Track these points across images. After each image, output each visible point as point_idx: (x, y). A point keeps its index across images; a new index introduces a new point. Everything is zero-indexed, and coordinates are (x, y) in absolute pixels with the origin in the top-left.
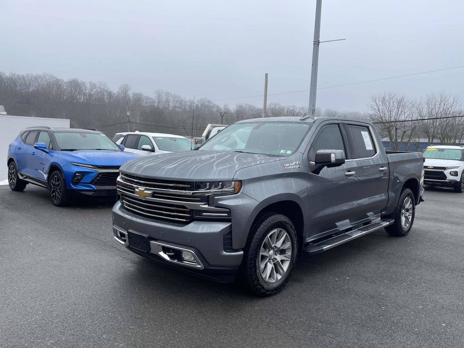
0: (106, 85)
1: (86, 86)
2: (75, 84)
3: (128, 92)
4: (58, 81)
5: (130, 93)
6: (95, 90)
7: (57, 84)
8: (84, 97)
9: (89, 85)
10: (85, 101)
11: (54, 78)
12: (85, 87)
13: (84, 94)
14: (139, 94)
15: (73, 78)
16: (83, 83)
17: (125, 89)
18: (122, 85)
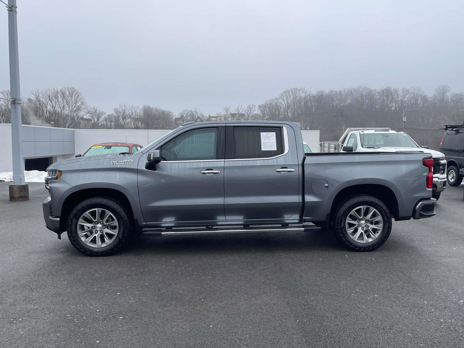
0: (421, 90)
1: (399, 93)
2: (388, 93)
3: (446, 94)
4: (370, 92)
5: (449, 95)
6: (407, 96)
7: (370, 95)
8: (395, 104)
9: (401, 92)
10: (398, 109)
11: (368, 89)
12: (397, 94)
13: (396, 102)
14: (460, 94)
15: (385, 88)
16: (396, 91)
17: (443, 91)
18: (440, 87)
